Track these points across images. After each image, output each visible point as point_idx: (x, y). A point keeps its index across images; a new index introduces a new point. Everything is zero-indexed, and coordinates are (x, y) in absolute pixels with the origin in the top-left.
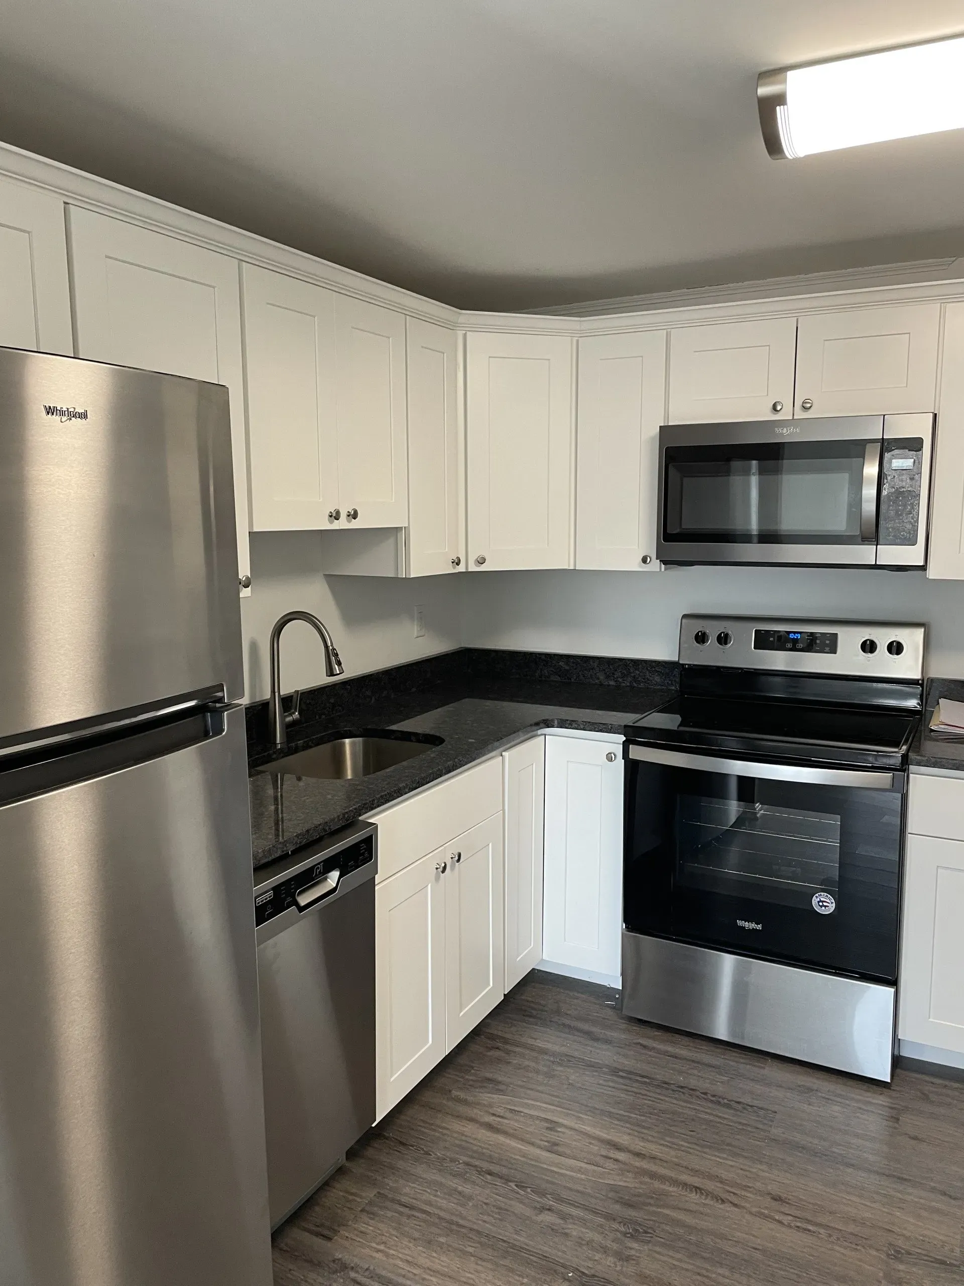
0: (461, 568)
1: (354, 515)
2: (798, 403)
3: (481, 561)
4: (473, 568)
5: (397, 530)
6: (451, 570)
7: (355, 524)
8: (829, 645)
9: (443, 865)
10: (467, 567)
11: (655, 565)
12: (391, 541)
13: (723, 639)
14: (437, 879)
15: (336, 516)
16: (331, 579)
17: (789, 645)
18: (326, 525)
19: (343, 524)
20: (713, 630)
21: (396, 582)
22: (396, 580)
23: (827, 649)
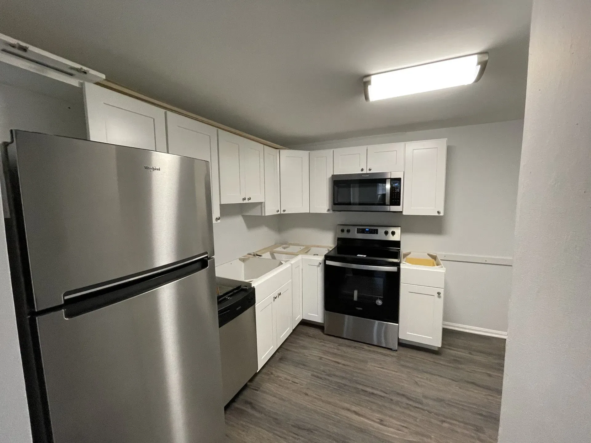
0: (279, 213)
1: (249, 199)
2: (368, 169)
3: (284, 211)
4: (282, 213)
5: (261, 203)
6: (276, 213)
7: (250, 201)
8: (376, 232)
9: (276, 297)
10: (281, 212)
11: (331, 212)
12: (260, 206)
13: (348, 231)
14: (274, 301)
15: (244, 199)
16: (243, 216)
17: (366, 232)
18: (242, 202)
19: (246, 201)
20: (346, 228)
21: (261, 217)
22: (261, 216)
23: (375, 233)
